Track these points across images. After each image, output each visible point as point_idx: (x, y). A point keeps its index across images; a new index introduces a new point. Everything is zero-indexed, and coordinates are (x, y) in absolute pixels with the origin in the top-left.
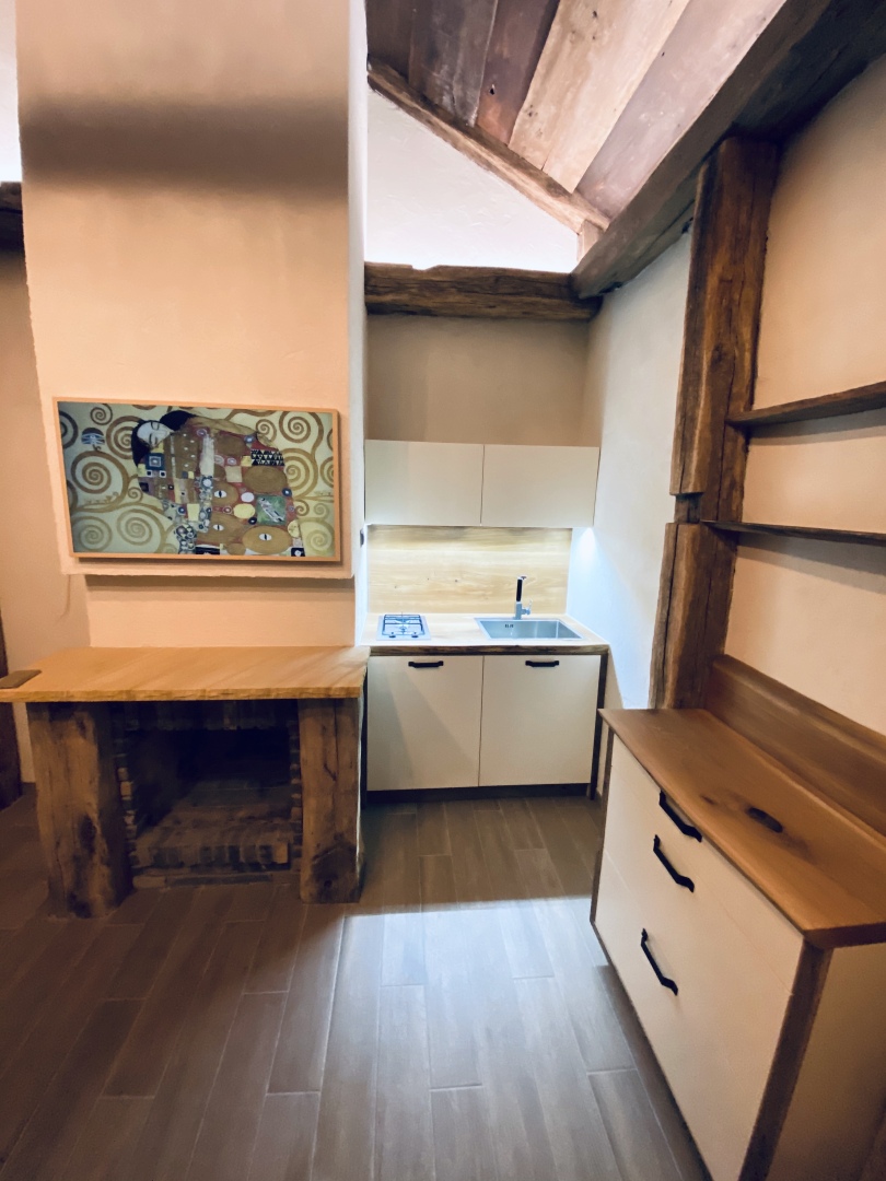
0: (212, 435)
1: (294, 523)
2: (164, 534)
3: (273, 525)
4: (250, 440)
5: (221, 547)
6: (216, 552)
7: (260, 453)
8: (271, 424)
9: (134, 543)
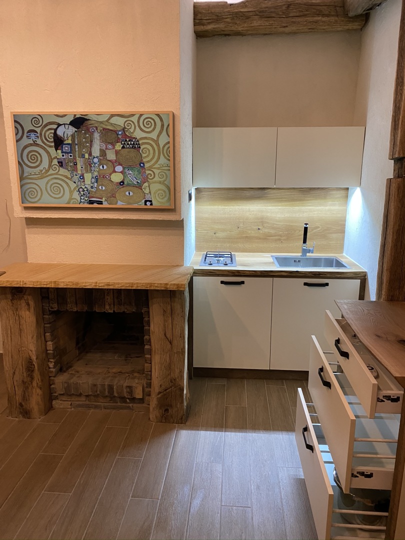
0: (99, 131)
1: (146, 184)
2: (71, 192)
3: (134, 186)
4: (120, 133)
5: (103, 200)
6: (101, 203)
7: (126, 141)
8: (133, 122)
9: (55, 198)
